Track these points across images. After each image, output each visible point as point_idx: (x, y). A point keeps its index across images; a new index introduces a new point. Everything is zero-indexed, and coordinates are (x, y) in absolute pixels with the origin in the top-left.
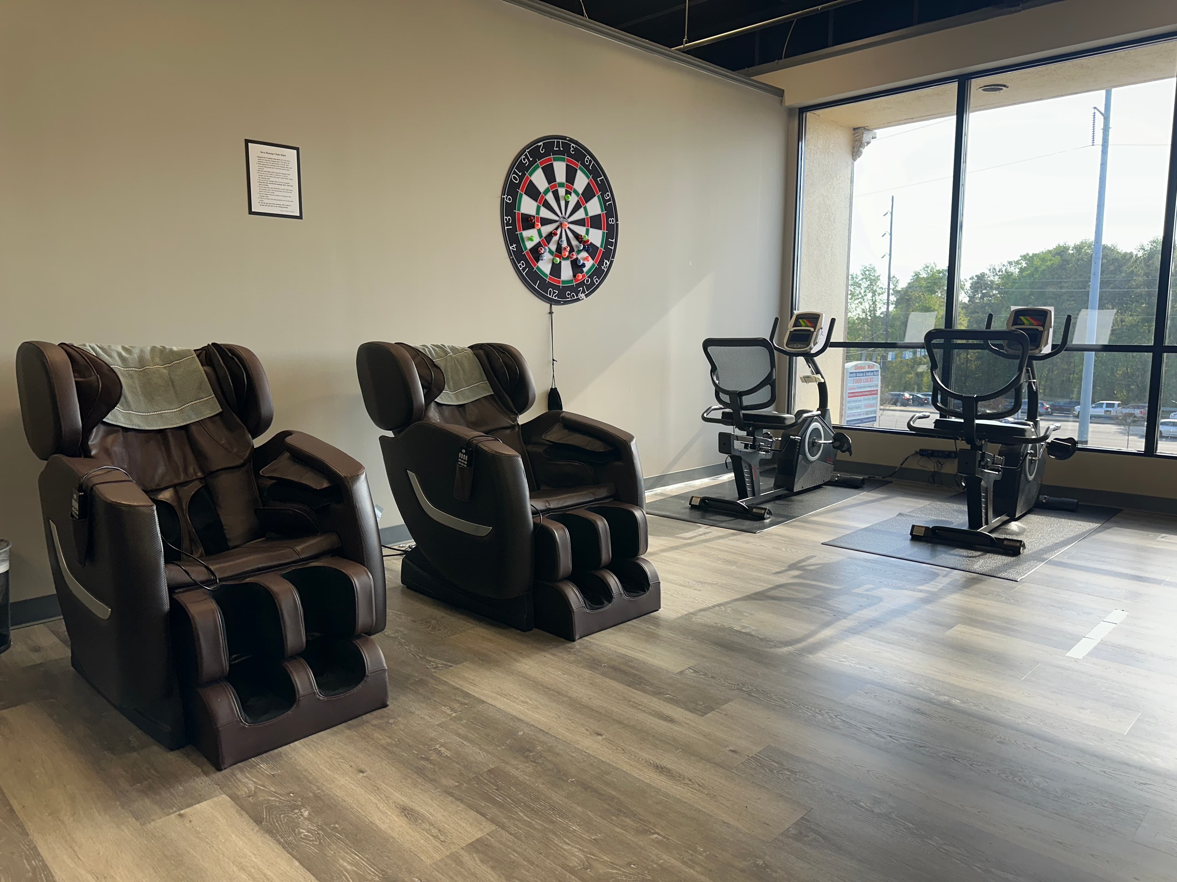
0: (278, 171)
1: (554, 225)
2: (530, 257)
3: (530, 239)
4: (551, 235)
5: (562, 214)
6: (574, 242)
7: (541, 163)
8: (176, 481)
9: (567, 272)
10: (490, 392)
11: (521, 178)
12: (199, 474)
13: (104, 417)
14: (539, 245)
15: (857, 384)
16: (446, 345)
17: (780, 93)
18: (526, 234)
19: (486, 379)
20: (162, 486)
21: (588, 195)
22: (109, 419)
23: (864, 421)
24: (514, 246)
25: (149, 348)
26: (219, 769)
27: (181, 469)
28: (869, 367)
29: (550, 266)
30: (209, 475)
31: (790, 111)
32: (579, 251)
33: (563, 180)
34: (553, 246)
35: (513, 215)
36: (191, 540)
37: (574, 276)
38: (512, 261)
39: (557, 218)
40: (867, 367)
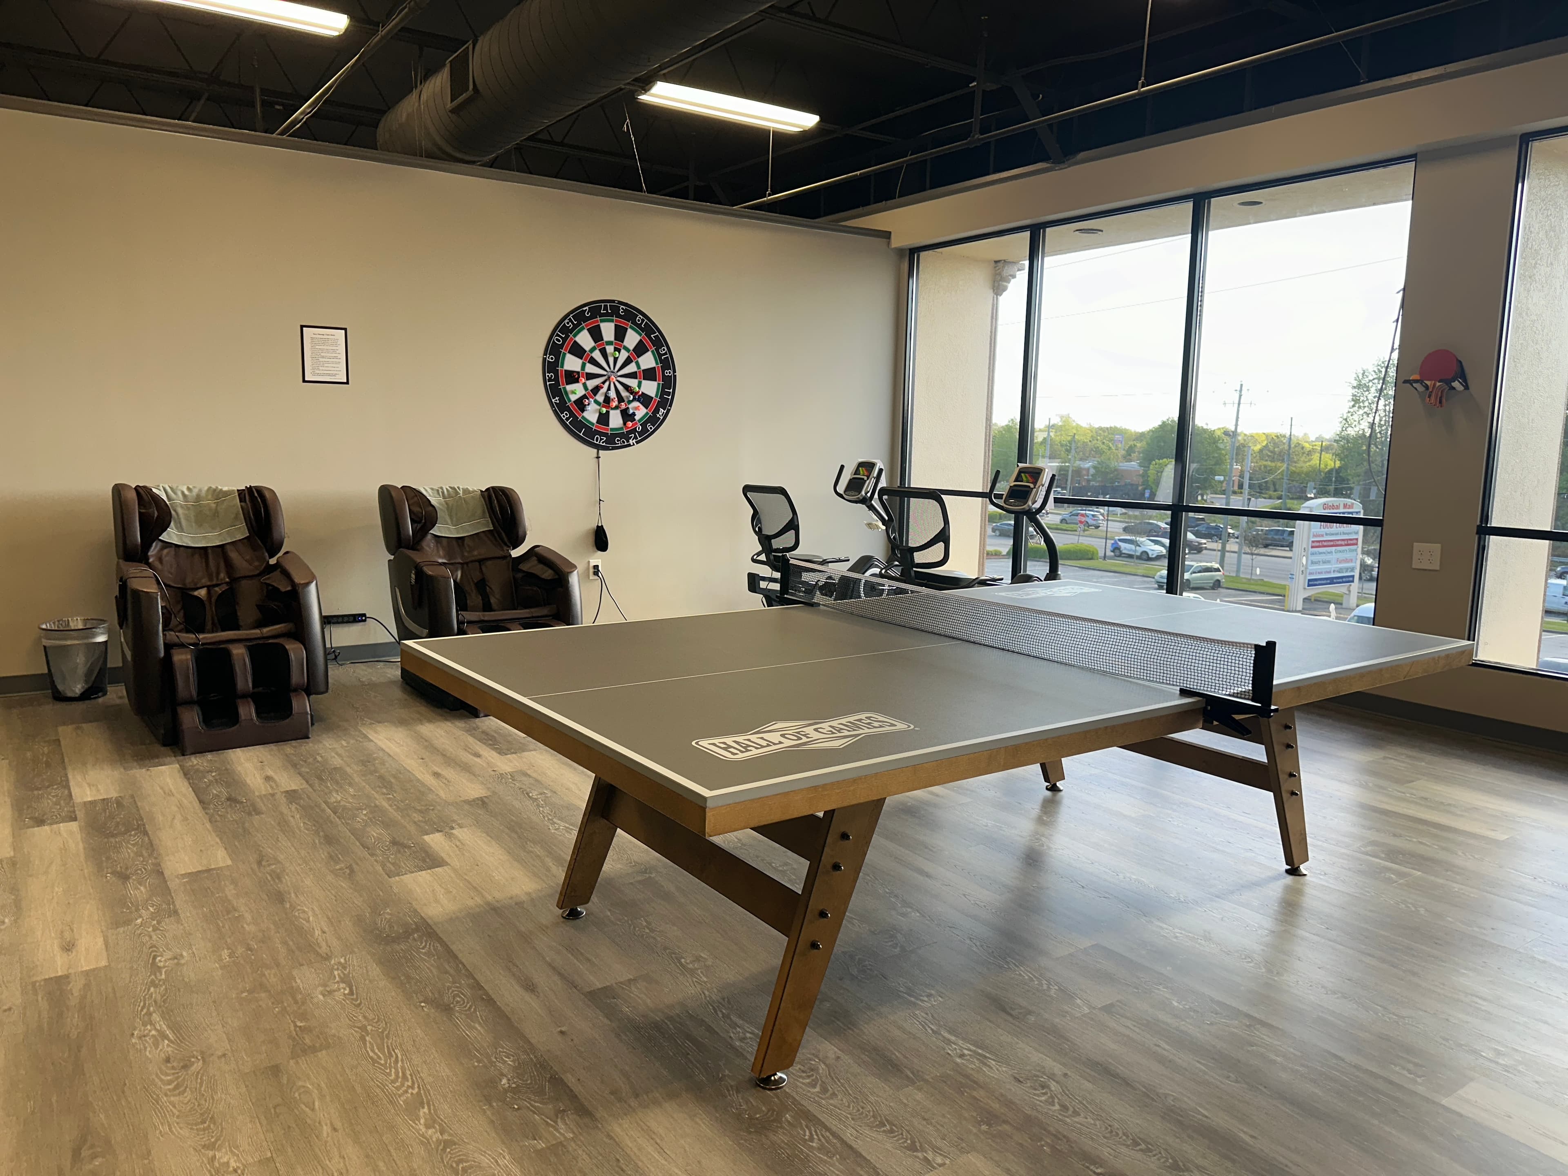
0: (328, 347)
1: (602, 379)
2: (574, 409)
3: (573, 392)
4: (596, 390)
5: (610, 368)
6: (624, 393)
7: (587, 326)
8: (209, 583)
9: (616, 420)
10: (488, 527)
11: (564, 340)
12: (227, 580)
13: (160, 536)
14: (584, 397)
15: (1326, 530)
16: (461, 487)
17: (886, 235)
18: (569, 388)
19: (488, 516)
20: (198, 586)
21: (640, 350)
22: (164, 537)
23: (1335, 581)
24: (557, 398)
25: (206, 488)
26: (183, 755)
27: (214, 575)
28: (1345, 506)
29: (597, 415)
30: (234, 580)
31: (900, 252)
32: (630, 402)
33: (612, 338)
34: (600, 398)
35: (556, 373)
36: (213, 623)
37: (625, 424)
38: (555, 412)
39: (605, 373)
40: (1342, 506)
